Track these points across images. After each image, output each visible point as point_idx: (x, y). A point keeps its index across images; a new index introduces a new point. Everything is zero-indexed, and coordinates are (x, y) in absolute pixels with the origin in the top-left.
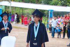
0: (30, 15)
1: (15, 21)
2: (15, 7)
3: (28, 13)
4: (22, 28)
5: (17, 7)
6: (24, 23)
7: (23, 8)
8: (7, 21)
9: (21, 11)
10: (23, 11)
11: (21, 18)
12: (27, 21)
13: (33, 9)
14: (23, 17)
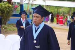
0: (65, 14)
1: (49, 20)
2: (50, 6)
3: (63, 12)
4: (57, 28)
5: (52, 6)
6: (59, 23)
7: (58, 7)
8: (25, 19)
9: (56, 10)
10: (58, 10)
11: (56, 17)
12: (62, 21)
13: (69, 7)
14: (58, 16)
